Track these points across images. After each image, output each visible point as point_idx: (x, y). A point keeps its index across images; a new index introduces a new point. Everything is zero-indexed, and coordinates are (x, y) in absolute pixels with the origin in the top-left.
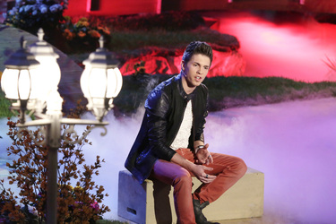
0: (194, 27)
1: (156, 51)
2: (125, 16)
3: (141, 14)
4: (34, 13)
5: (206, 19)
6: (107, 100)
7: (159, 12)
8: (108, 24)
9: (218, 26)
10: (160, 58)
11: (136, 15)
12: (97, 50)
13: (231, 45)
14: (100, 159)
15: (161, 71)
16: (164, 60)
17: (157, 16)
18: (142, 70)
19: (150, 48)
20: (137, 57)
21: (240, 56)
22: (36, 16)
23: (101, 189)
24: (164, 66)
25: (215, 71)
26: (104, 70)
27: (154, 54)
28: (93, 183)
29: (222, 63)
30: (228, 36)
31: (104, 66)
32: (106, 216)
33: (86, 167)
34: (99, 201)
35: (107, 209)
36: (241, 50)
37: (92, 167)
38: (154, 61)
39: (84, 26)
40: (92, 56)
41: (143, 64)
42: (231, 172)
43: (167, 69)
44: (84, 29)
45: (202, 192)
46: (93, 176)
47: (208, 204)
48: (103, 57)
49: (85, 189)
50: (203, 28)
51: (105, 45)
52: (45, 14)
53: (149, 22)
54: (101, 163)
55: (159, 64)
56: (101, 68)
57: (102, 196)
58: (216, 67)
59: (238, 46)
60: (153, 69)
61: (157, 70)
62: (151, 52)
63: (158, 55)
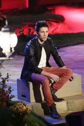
1: (28, 24)
2: (13, 10)
3: (20, 8)
5: (49, 8)
6: (11, 48)
7: (27, 7)
8: (6, 14)
9: (54, 11)
10: (30, 28)
11: (18, 9)
12: (5, 26)
13: (61, 19)
14: (9, 75)
15: (31, 33)
16: (32, 28)
17: (27, 9)
18: (23, 33)
19: (25, 23)
20: (20, 28)
21: (65, 24)
23: (10, 88)
24: (32, 31)
25: (55, 31)
26: (9, 35)
27: (27, 26)
28: (6, 86)
29: (57, 28)
30: (59, 15)
31: (9, 33)
32: (13, 99)
33: (2, 79)
34: (10, 93)
35: (13, 96)
36: (65, 21)
37: (5, 78)
38: (27, 29)
40: (3, 29)
41: (23, 31)
42: (66, 75)
45: (54, 85)
46: (6, 82)
47: (57, 90)
48: (8, 29)
49: (3, 88)
50: (48, 13)
51: (8, 23)
53: (24, 12)
54: (9, 76)
55: (30, 30)
56: (7, 34)
57: (11, 91)
58: (55, 30)
59: (64, 20)
61: (29, 33)
62: (25, 25)
63: (29, 26)
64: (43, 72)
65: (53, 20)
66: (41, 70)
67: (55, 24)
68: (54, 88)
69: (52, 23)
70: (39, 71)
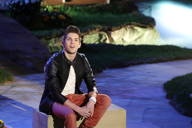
0: (130, 12)
1: (99, 28)
2: (87, 5)
4: (21, 4)
10: (102, 33)
11: (95, 4)
15: (102, 41)
16: (104, 33)
17: (107, 5)
22: (22, 6)
24: (104, 38)
25: (139, 40)
27: (97, 30)
29: (143, 35)
38: (97, 34)
39: (55, 12)
43: (106, 39)
44: (55, 14)
52: (28, 4)
53: (102, 9)
55: (101, 36)
59: (155, 24)
60: (97, 40)
61: (99, 40)
62: (95, 29)
63: (101, 31)
64: (67, 102)
65: (138, 24)
66: (66, 98)
67: (139, 29)
68: (86, 125)
69: (136, 28)
70: (62, 100)
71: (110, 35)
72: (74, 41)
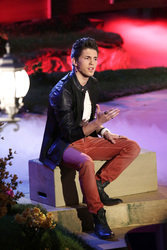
1: (50, 52)
3: (34, 20)
5: (92, 20)
6: (17, 100)
7: (49, 17)
8: (6, 31)
10: (55, 58)
11: (30, 21)
12: (5, 56)
13: (116, 42)
15: (56, 69)
16: (58, 59)
17: (48, 20)
18: (40, 70)
19: (45, 49)
20: (34, 59)
21: (125, 51)
23: (15, 178)
24: (58, 65)
25: (104, 66)
26: (12, 73)
27: (48, 55)
28: (7, 173)
29: (109, 58)
30: (112, 34)
31: (12, 69)
32: (21, 201)
34: (14, 188)
35: (22, 195)
37: (6, 159)
38: (49, 61)
41: (40, 65)
42: (127, 153)
43: (61, 67)
46: (7, 166)
47: (108, 183)
48: (10, 61)
50: (90, 29)
51: (11, 50)
54: (13, 155)
55: (54, 63)
57: (16, 184)
59: (122, 43)
60: (49, 68)
61: (52, 69)
62: (46, 54)
63: (53, 55)
65: (100, 43)
68: (103, 178)
71: (66, 60)
72: (93, 60)
